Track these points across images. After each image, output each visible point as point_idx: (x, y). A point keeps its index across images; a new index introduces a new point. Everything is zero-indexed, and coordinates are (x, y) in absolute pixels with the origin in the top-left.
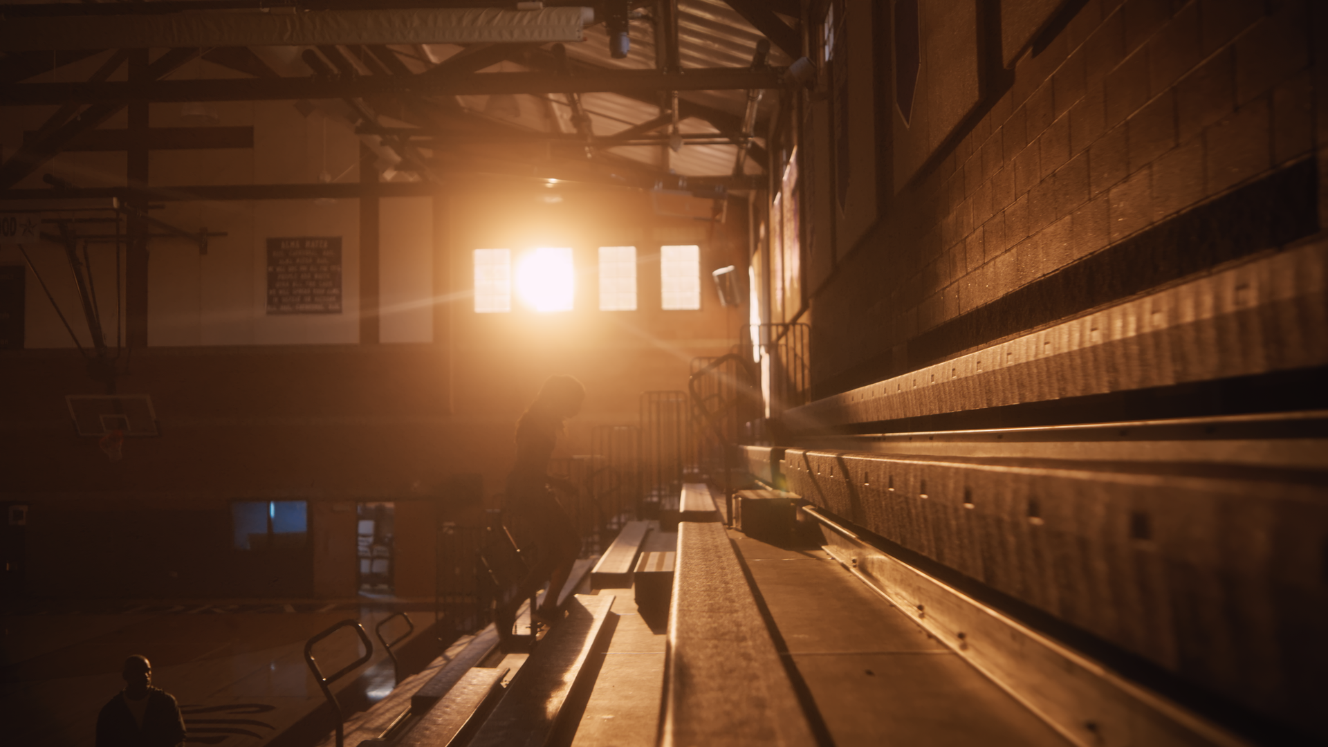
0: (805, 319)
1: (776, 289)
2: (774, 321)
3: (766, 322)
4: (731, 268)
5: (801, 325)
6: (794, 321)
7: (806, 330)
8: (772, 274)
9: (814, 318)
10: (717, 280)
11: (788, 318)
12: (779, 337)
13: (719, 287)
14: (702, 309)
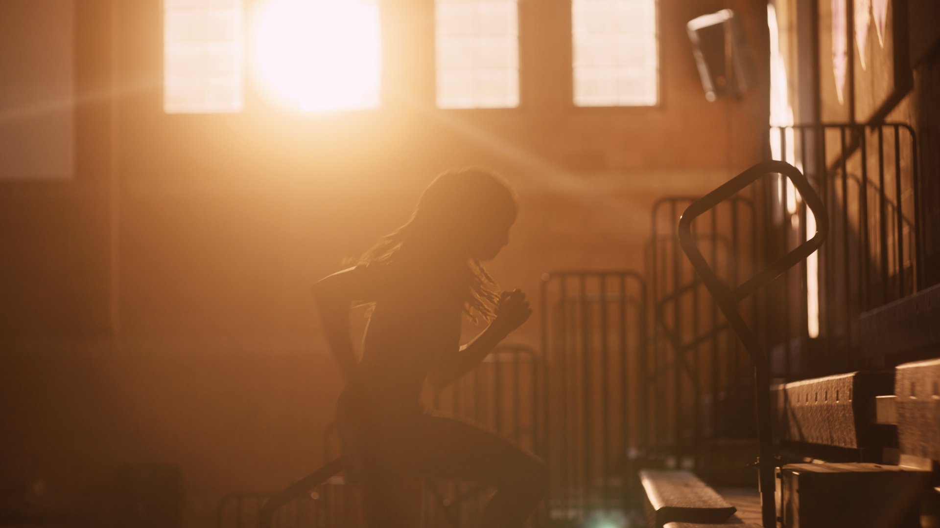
0: (901, 113)
1: (832, 54)
2: (826, 118)
3: (809, 119)
4: (723, 16)
5: (896, 126)
6: (878, 120)
7: (905, 135)
8: (823, 24)
9: (922, 109)
10: (694, 37)
11: (862, 115)
12: (847, 153)
13: (699, 55)
14: (662, 106)
